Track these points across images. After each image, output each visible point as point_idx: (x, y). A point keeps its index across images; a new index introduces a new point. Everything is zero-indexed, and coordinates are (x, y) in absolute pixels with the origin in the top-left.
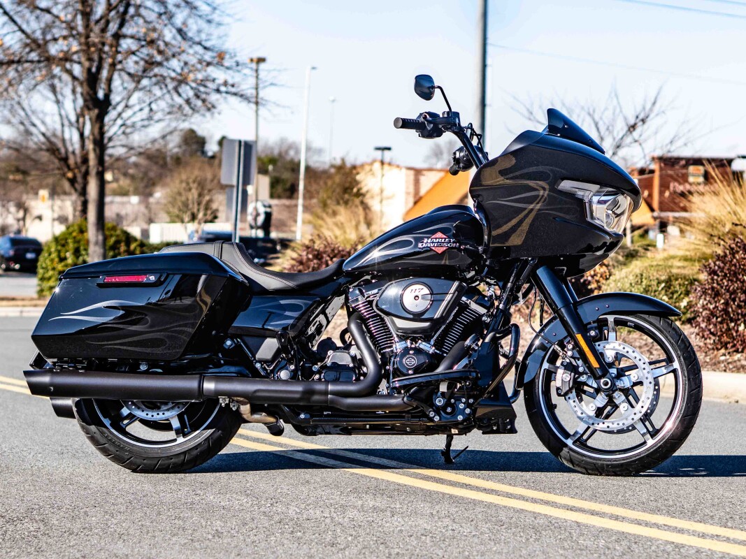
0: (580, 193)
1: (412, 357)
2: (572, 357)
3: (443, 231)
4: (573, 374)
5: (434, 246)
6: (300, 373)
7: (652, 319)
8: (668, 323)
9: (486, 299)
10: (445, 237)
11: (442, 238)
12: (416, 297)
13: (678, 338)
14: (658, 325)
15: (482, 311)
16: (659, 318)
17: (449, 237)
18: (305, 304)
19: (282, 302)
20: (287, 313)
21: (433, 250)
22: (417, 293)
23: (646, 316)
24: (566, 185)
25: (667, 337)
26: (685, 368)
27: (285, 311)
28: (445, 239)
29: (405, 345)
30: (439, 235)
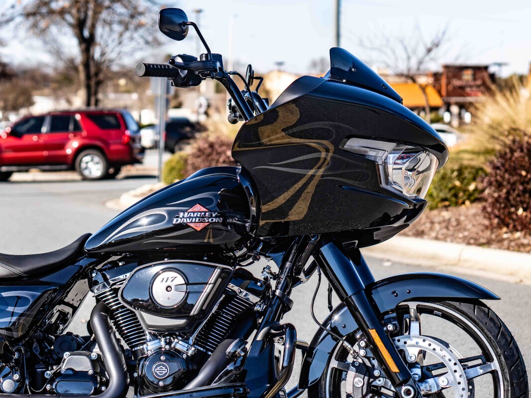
0: (372, 153)
1: (164, 366)
2: (365, 357)
3: (202, 202)
4: (366, 378)
5: (191, 222)
6: (27, 382)
7: (464, 307)
8: (484, 311)
9: (259, 284)
10: (205, 210)
11: (201, 212)
12: (168, 288)
13: (497, 332)
14: (471, 315)
15: (254, 299)
16: (472, 306)
17: (210, 210)
18: (33, 296)
19: (4, 294)
20: (10, 309)
21: (189, 227)
22: (169, 283)
23: (457, 304)
24: (354, 144)
25: (483, 331)
26: (506, 370)
27: (8, 305)
28: (205, 212)
29: (157, 346)
30: (198, 207)
